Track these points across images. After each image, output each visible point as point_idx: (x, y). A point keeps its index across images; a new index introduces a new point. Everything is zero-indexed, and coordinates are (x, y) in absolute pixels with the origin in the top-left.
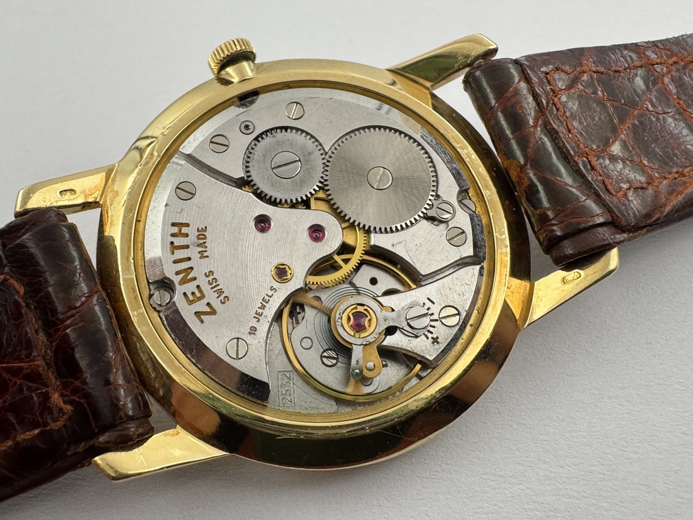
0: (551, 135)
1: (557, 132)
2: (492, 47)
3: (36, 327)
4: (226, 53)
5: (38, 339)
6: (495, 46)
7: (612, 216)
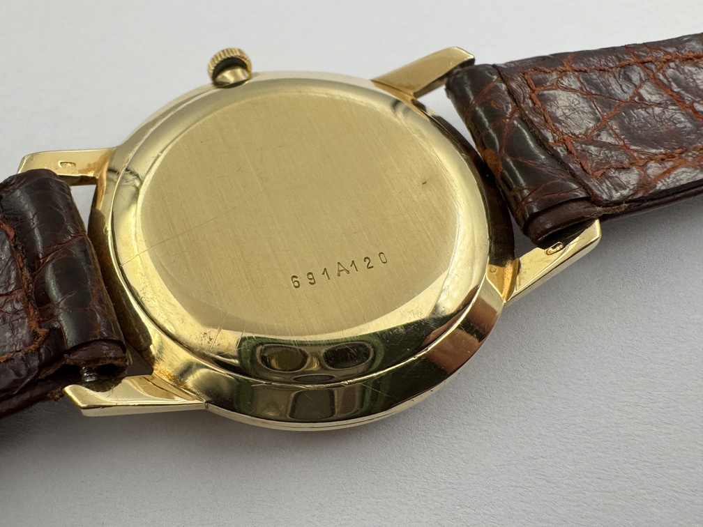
0: (527, 126)
1: (532, 122)
2: (469, 58)
3: (22, 265)
4: (223, 57)
5: (22, 275)
6: (472, 57)
7: (587, 193)
